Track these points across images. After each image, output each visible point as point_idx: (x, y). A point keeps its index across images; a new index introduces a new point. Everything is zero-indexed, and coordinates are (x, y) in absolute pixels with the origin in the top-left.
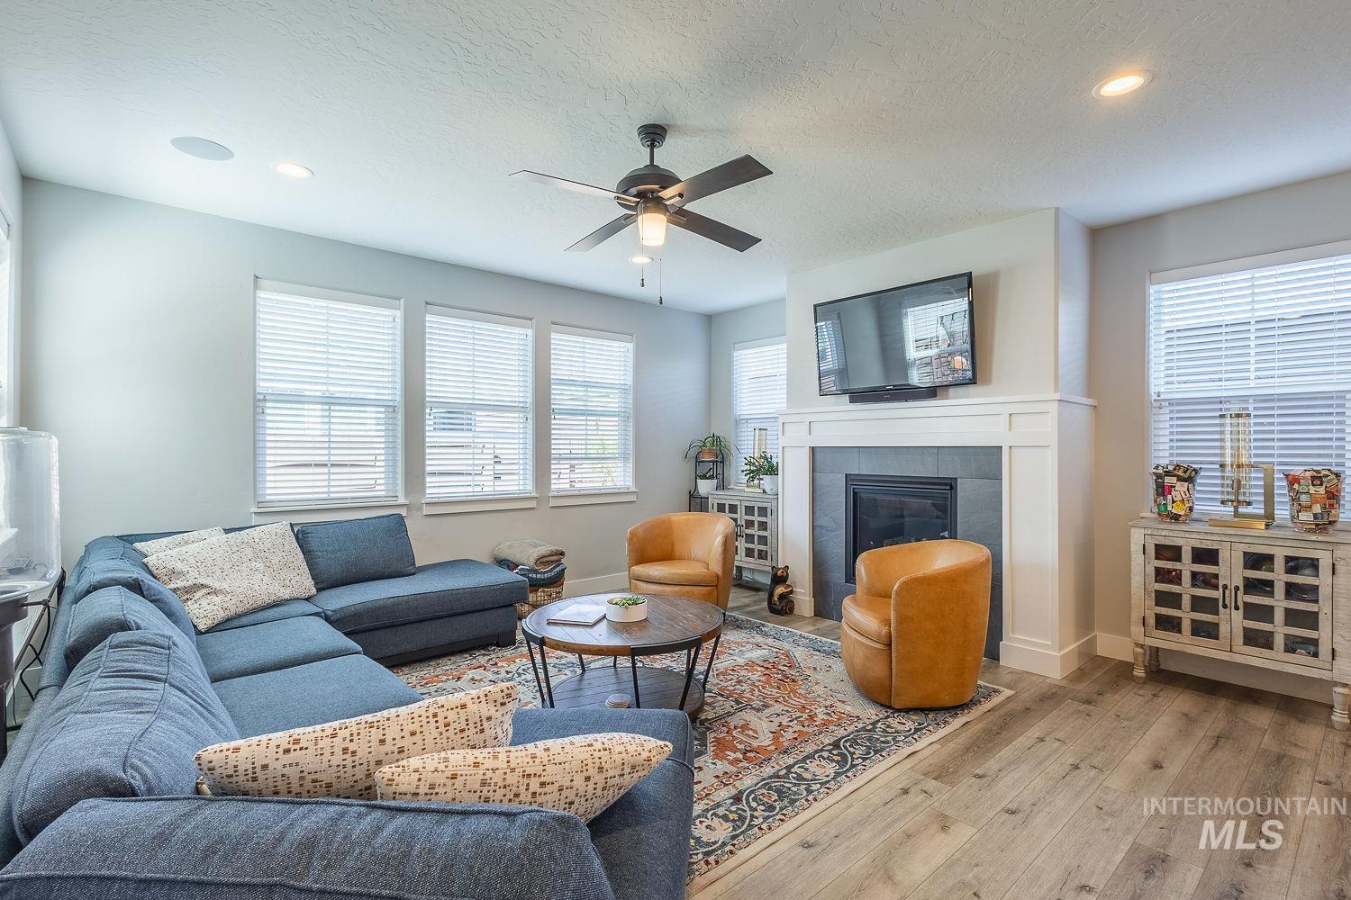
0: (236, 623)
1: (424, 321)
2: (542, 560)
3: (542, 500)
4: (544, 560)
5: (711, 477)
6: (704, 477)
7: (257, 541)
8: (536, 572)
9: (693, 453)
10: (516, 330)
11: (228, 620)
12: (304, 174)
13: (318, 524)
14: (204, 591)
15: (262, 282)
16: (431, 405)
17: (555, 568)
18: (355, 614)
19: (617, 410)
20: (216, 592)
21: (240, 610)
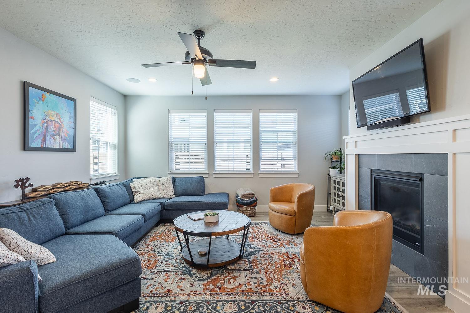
0: (143, 202)
1: (214, 116)
2: (244, 196)
3: (256, 174)
4: (246, 196)
5: (336, 168)
6: (333, 168)
7: (160, 181)
8: (243, 200)
9: (329, 157)
10: (247, 114)
11: (143, 201)
12: (156, 81)
13: (179, 178)
14: (139, 193)
15: (171, 111)
16: (216, 142)
17: (251, 199)
18: (171, 205)
19: (292, 140)
20: (141, 193)
21: (145, 199)
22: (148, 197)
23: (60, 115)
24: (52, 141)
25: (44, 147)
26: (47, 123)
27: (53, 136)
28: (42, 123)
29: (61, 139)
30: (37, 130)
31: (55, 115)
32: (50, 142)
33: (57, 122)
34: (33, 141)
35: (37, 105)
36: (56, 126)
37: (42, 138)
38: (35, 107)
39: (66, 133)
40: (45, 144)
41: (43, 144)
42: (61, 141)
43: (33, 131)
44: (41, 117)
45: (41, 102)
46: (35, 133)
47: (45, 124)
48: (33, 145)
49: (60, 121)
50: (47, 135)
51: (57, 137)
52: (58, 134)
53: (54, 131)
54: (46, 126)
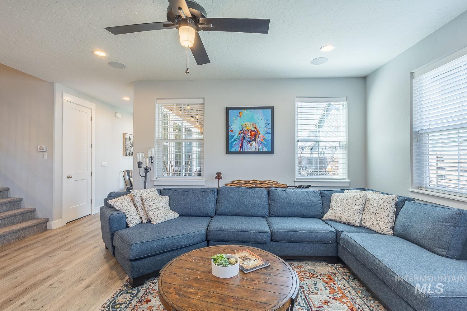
15: (415, 74)
22: (337, 217)
23: (256, 125)
24: (249, 146)
25: (242, 151)
26: (244, 133)
27: (249, 142)
28: (240, 133)
29: (257, 144)
30: (236, 139)
31: (251, 125)
32: (247, 147)
33: (253, 130)
34: (232, 147)
35: (235, 121)
36: (252, 134)
37: (240, 144)
38: (234, 122)
39: (263, 138)
40: (242, 149)
41: (241, 149)
42: (257, 146)
43: (232, 140)
44: (239, 129)
45: (238, 118)
46: (234, 141)
47: (242, 134)
48: (233, 150)
49: (256, 129)
50: (244, 142)
51: (254, 142)
52: (254, 140)
53: (250, 138)
54: (243, 135)
